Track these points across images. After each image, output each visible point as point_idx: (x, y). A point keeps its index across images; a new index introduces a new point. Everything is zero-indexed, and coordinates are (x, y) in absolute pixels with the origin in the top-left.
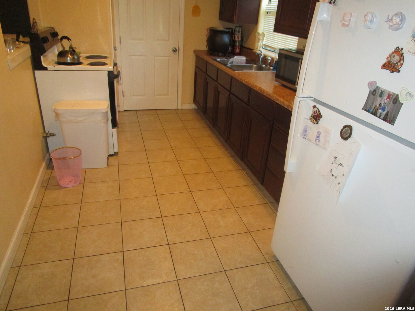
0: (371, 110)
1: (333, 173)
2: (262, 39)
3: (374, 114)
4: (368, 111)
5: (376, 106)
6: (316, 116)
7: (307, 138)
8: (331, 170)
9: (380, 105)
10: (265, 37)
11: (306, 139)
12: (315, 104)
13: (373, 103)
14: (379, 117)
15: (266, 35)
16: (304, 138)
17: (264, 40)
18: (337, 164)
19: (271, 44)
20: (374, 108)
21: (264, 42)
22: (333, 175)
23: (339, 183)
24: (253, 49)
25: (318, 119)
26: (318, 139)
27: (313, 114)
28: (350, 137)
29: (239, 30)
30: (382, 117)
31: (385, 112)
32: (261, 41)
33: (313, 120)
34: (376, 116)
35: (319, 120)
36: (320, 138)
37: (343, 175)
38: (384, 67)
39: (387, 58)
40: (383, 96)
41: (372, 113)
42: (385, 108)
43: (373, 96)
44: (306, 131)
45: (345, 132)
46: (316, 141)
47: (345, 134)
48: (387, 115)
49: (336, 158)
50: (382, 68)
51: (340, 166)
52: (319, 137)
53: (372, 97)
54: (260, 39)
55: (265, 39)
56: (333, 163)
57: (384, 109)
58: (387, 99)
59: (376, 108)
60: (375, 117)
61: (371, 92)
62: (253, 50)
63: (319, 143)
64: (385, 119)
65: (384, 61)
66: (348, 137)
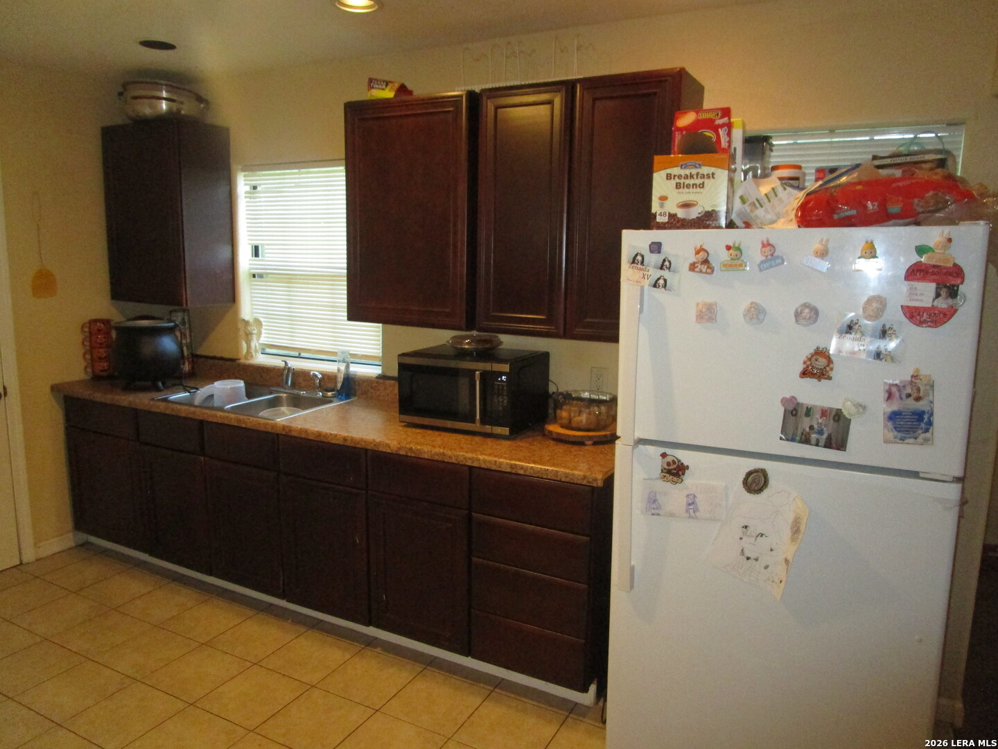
0: (798, 438)
1: (748, 554)
2: (256, 334)
3: (806, 440)
4: (793, 440)
5: (804, 430)
6: (675, 469)
7: (661, 512)
8: (742, 550)
9: (811, 427)
10: (264, 327)
11: (658, 515)
12: (662, 450)
13: (797, 428)
14: (817, 445)
15: (264, 323)
16: (653, 514)
17: (263, 335)
18: (752, 536)
19: (290, 342)
20: (802, 434)
21: (263, 340)
22: (748, 558)
23: (766, 567)
24: (235, 357)
25: (680, 473)
26: (692, 507)
27: (667, 467)
28: (766, 487)
29: (183, 319)
30: (822, 443)
31: (825, 436)
32: (254, 337)
33: (671, 477)
34: (810, 444)
35: (683, 474)
36: (696, 504)
37: (772, 550)
38: (805, 374)
39: (805, 363)
40: (813, 415)
41: (801, 442)
42: (822, 430)
43: (794, 418)
44: (655, 501)
45: (753, 481)
46: (687, 511)
47: (754, 485)
48: (829, 438)
49: (746, 527)
50: (801, 377)
51: (759, 537)
52: (693, 503)
53: (792, 418)
54: (252, 334)
55: (263, 331)
56: (741, 539)
57: (821, 432)
58: (821, 417)
59: (804, 433)
60: (808, 446)
61: (787, 412)
62: (237, 361)
63: (697, 514)
64: (828, 445)
65: (801, 368)
66: (762, 487)
